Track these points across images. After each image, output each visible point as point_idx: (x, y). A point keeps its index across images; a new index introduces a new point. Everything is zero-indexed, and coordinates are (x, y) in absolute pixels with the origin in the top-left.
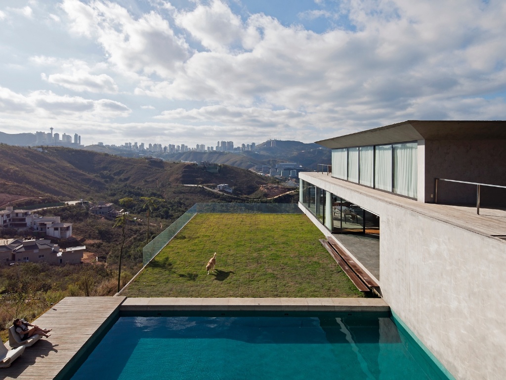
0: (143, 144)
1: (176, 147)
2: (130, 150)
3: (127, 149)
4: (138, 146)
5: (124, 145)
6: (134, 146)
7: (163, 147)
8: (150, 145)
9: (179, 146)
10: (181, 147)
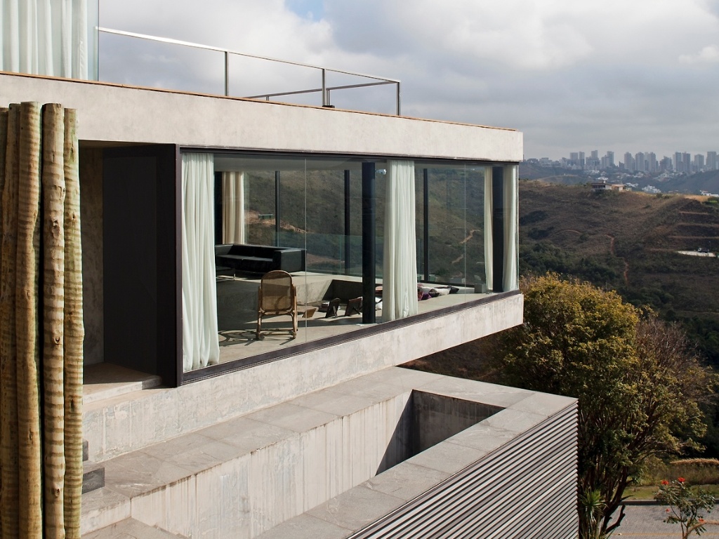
0: (610, 155)
1: (692, 159)
2: (580, 168)
3: (574, 167)
4: (600, 159)
5: (568, 157)
6: (589, 159)
7: (659, 158)
8: (628, 156)
9: (700, 157)
10: (708, 160)
